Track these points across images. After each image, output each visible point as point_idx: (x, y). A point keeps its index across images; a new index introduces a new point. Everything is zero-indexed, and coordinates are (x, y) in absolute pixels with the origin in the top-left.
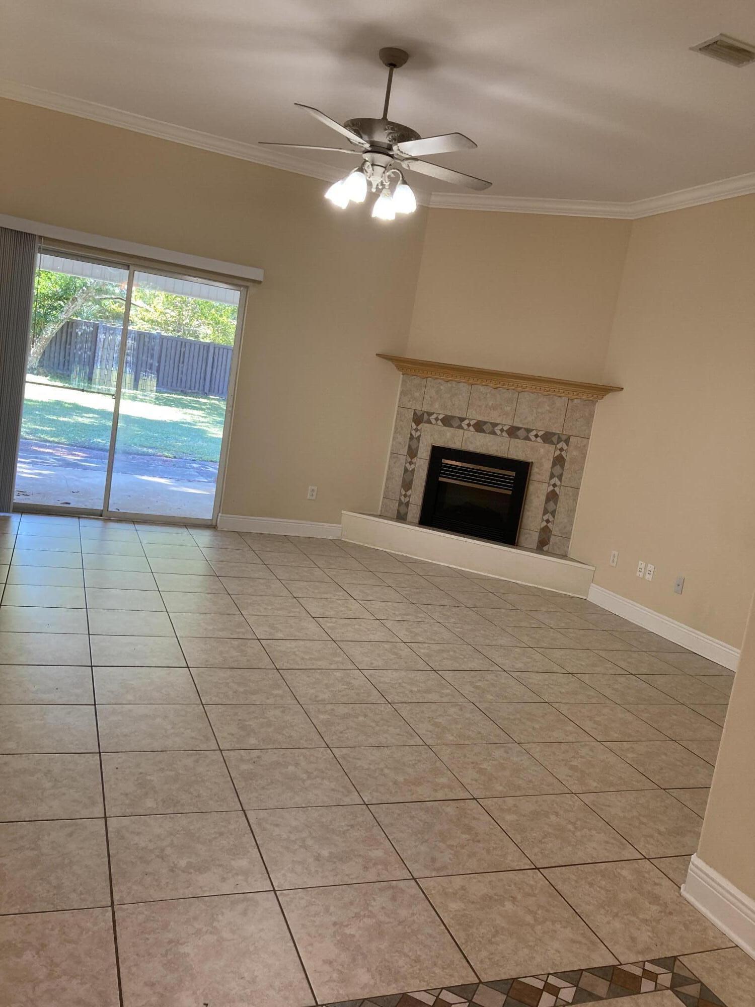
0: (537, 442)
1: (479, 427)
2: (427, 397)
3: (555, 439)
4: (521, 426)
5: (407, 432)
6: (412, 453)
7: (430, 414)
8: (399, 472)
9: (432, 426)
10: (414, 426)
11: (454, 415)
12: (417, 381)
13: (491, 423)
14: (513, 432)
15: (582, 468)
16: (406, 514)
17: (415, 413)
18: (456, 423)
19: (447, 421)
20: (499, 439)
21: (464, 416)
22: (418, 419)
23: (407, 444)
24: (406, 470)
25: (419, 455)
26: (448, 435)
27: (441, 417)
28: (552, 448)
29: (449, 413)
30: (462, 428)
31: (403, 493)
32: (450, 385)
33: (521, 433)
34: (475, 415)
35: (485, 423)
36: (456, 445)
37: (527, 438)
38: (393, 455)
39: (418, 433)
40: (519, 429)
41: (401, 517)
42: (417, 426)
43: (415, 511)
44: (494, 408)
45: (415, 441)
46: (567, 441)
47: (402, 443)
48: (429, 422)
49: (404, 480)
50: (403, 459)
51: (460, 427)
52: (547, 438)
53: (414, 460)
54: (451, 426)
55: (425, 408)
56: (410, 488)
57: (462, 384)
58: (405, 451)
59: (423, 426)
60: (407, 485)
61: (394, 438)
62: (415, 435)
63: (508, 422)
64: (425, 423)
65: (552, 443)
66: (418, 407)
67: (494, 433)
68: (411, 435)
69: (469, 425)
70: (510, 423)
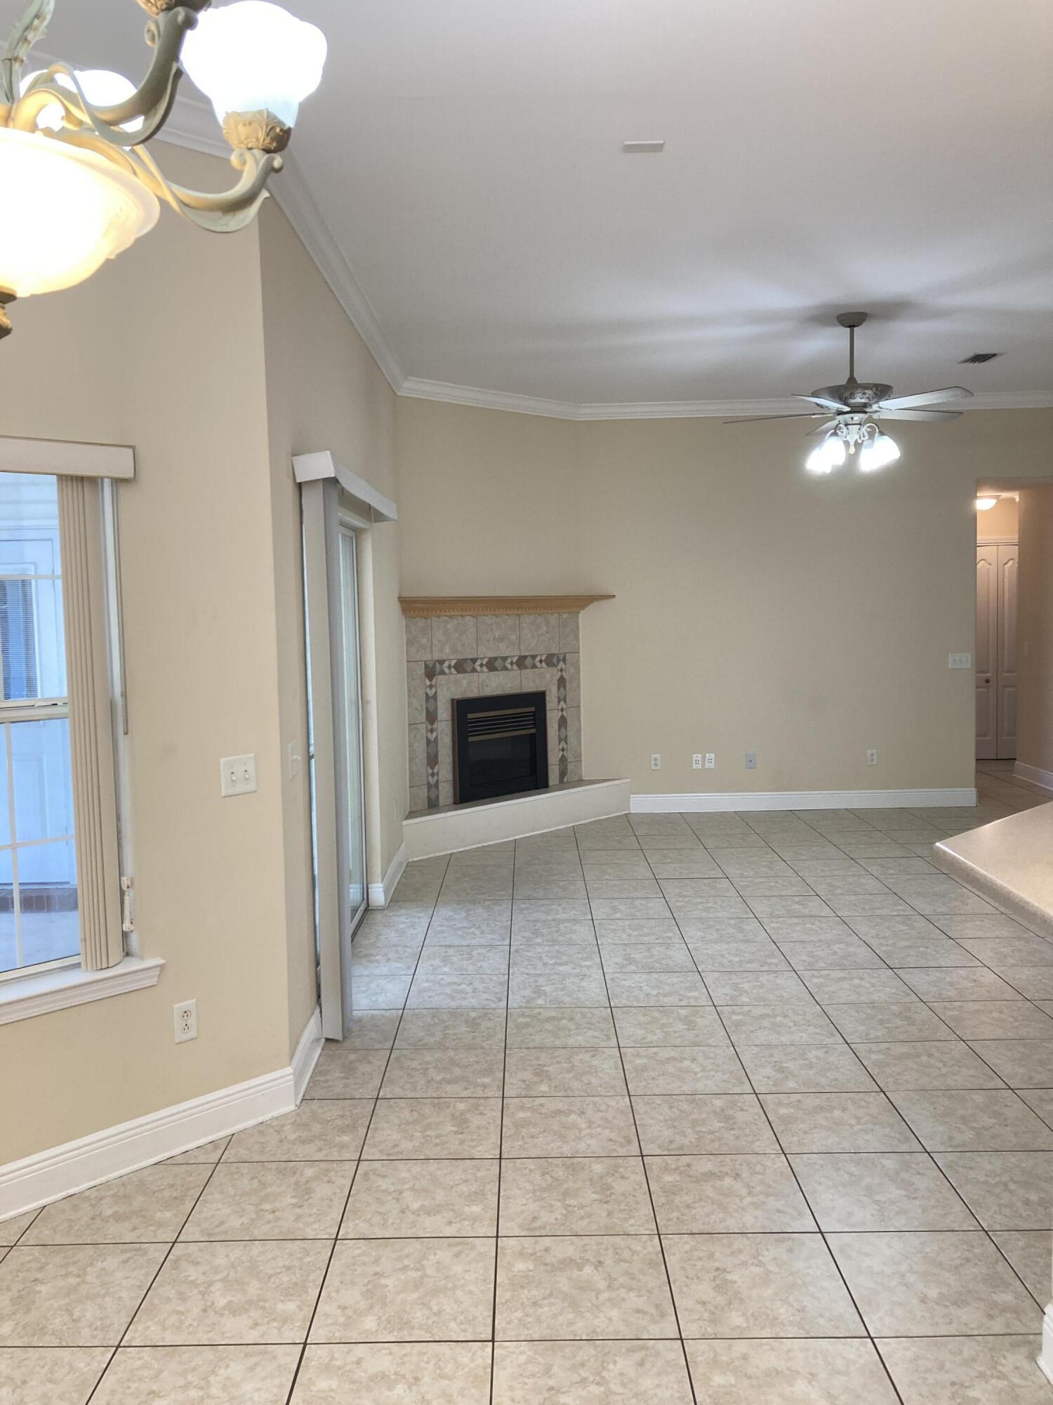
0: (542, 667)
1: (491, 665)
2: (435, 642)
3: (555, 661)
4: (527, 654)
5: (421, 693)
6: (431, 717)
7: (441, 662)
8: (421, 747)
9: (446, 677)
10: (428, 683)
11: (465, 657)
12: (421, 623)
13: (501, 658)
14: (521, 662)
15: (579, 686)
16: (437, 797)
17: (426, 667)
18: (468, 667)
19: (460, 667)
20: (511, 674)
21: (475, 656)
22: (430, 673)
23: (425, 708)
24: (428, 742)
25: (439, 718)
26: (465, 683)
27: (453, 663)
28: (554, 670)
29: (461, 657)
30: (476, 671)
31: (430, 771)
32: (455, 622)
33: (528, 662)
34: (486, 652)
35: (496, 659)
36: (473, 693)
37: (534, 666)
38: (412, 726)
39: (434, 690)
40: (525, 657)
41: (433, 806)
42: (431, 680)
43: (446, 791)
44: (501, 639)
45: (431, 701)
46: (564, 660)
47: (419, 708)
48: (442, 673)
49: (428, 756)
50: (423, 728)
51: (474, 670)
52: (550, 660)
53: (435, 726)
54: (465, 672)
55: (436, 656)
56: (436, 763)
57: (468, 618)
58: (423, 717)
59: (439, 679)
60: (432, 761)
61: (409, 703)
62: (432, 693)
63: (515, 653)
64: (438, 674)
65: (554, 665)
66: (428, 657)
67: (505, 668)
68: (427, 694)
69: (481, 665)
70: (517, 653)
